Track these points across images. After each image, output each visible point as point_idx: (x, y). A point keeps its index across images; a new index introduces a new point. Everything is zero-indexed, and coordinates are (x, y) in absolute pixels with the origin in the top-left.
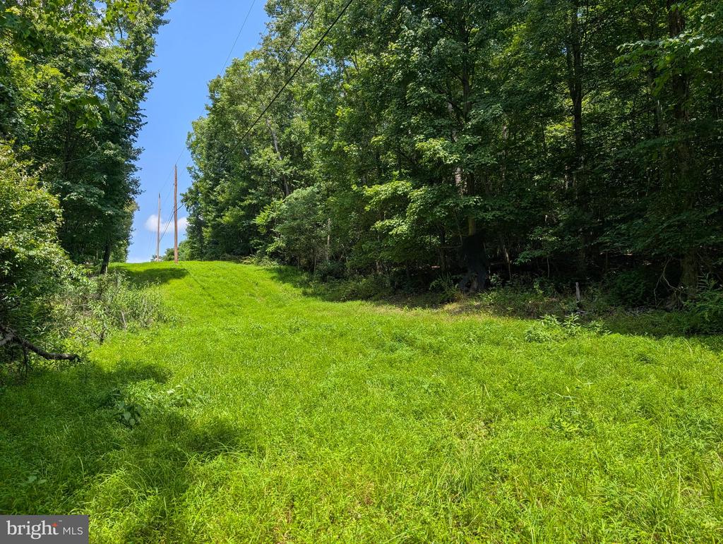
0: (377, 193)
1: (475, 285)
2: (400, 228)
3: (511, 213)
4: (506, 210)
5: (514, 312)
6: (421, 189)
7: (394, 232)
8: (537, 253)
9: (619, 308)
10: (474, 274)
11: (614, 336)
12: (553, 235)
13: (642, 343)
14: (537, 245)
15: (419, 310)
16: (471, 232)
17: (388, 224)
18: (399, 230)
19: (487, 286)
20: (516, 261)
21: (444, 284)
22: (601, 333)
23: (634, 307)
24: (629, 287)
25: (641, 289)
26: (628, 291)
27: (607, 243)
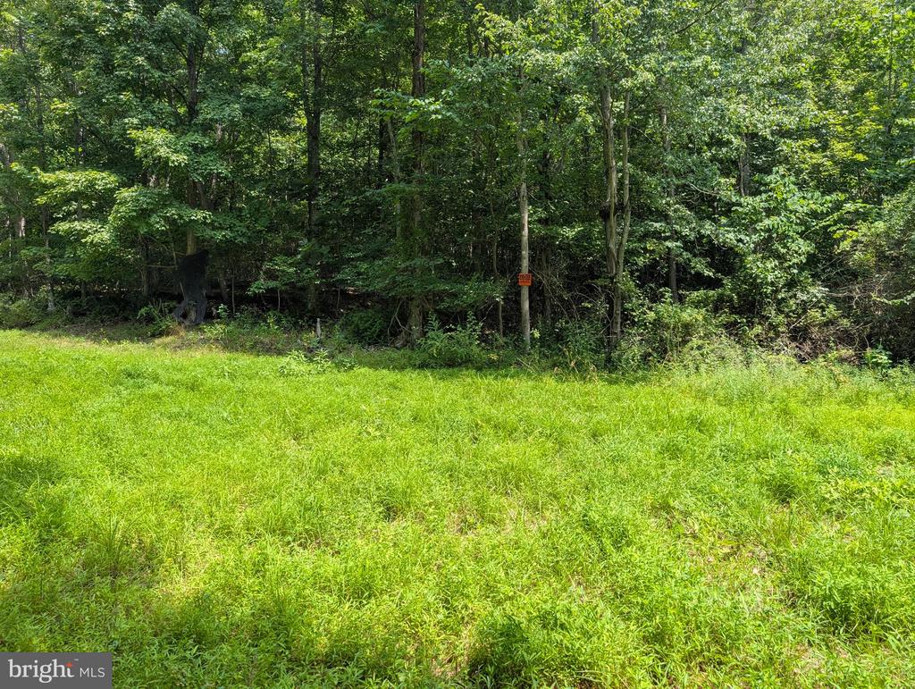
0: (62, 183)
1: (193, 315)
2: (98, 235)
3: (243, 235)
4: (238, 231)
5: (253, 347)
6: (133, 189)
7: (89, 239)
8: (272, 284)
9: (356, 345)
10: (192, 303)
11: (363, 370)
12: (291, 265)
13: (388, 376)
14: (271, 275)
15: (126, 344)
16: (190, 251)
17: (79, 228)
18: (97, 238)
19: (209, 317)
20: (249, 291)
21: (156, 313)
22: (351, 368)
23: (369, 344)
24: (367, 325)
25: (377, 328)
26: (365, 330)
27: (347, 280)
